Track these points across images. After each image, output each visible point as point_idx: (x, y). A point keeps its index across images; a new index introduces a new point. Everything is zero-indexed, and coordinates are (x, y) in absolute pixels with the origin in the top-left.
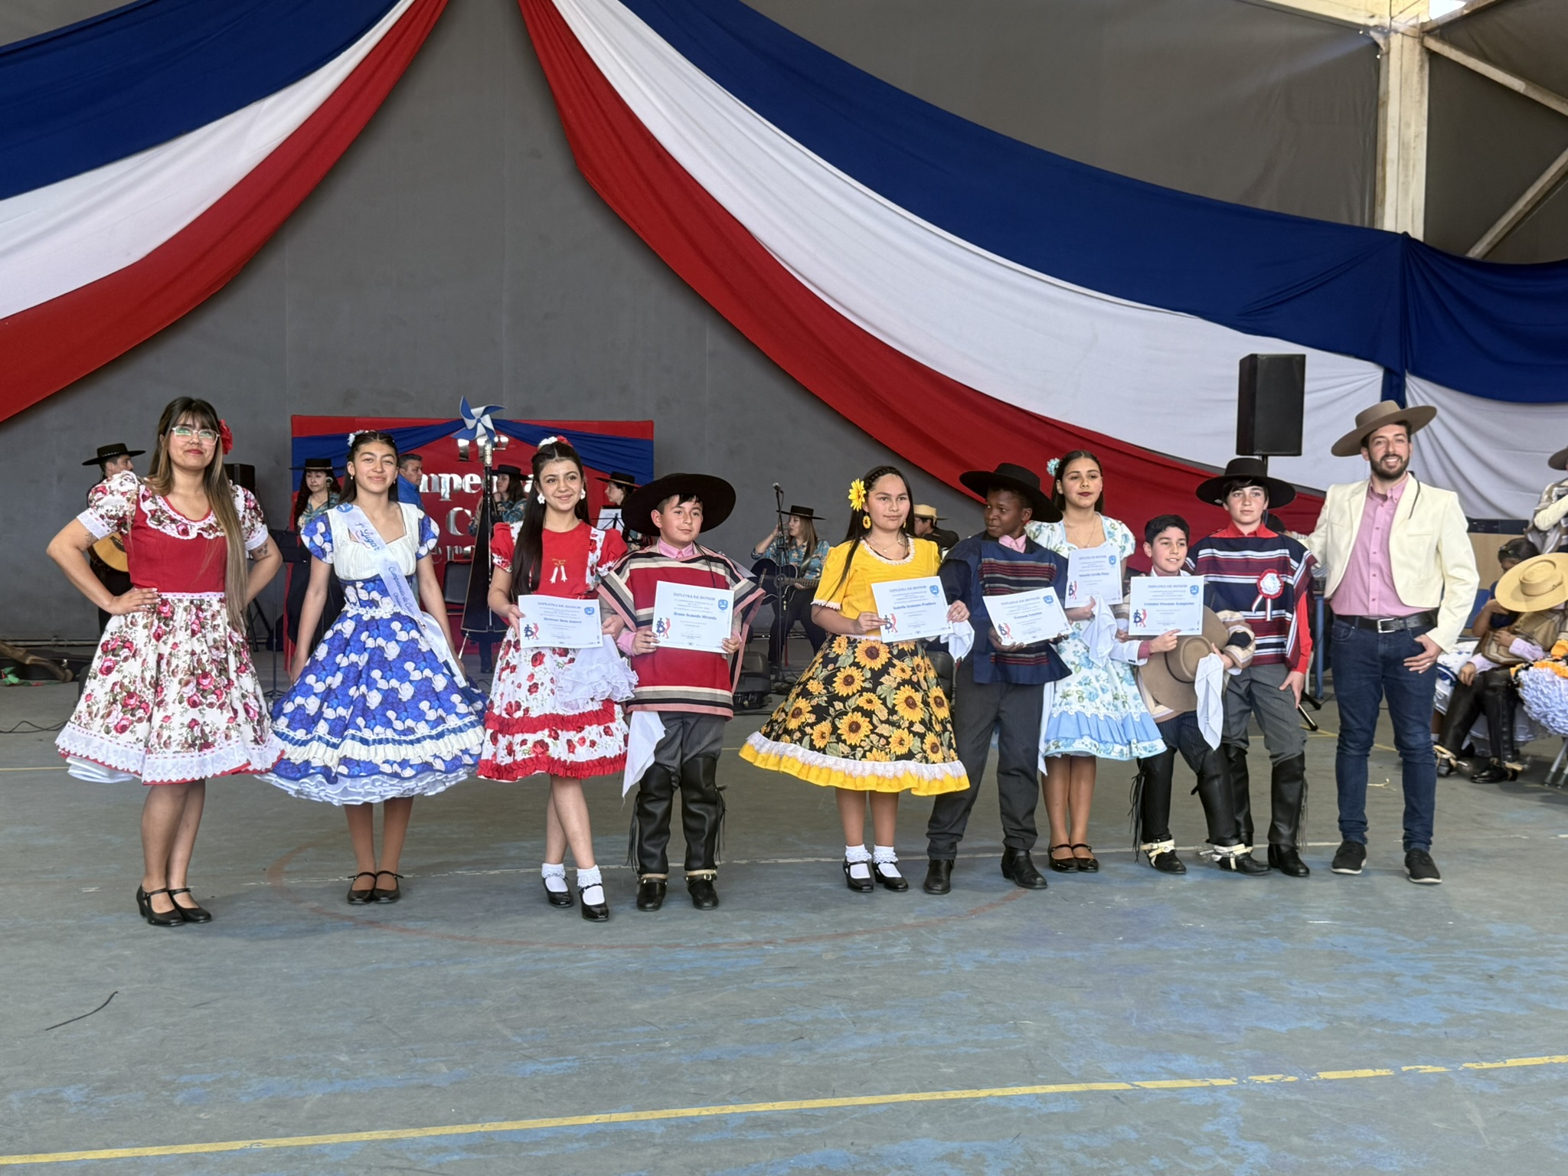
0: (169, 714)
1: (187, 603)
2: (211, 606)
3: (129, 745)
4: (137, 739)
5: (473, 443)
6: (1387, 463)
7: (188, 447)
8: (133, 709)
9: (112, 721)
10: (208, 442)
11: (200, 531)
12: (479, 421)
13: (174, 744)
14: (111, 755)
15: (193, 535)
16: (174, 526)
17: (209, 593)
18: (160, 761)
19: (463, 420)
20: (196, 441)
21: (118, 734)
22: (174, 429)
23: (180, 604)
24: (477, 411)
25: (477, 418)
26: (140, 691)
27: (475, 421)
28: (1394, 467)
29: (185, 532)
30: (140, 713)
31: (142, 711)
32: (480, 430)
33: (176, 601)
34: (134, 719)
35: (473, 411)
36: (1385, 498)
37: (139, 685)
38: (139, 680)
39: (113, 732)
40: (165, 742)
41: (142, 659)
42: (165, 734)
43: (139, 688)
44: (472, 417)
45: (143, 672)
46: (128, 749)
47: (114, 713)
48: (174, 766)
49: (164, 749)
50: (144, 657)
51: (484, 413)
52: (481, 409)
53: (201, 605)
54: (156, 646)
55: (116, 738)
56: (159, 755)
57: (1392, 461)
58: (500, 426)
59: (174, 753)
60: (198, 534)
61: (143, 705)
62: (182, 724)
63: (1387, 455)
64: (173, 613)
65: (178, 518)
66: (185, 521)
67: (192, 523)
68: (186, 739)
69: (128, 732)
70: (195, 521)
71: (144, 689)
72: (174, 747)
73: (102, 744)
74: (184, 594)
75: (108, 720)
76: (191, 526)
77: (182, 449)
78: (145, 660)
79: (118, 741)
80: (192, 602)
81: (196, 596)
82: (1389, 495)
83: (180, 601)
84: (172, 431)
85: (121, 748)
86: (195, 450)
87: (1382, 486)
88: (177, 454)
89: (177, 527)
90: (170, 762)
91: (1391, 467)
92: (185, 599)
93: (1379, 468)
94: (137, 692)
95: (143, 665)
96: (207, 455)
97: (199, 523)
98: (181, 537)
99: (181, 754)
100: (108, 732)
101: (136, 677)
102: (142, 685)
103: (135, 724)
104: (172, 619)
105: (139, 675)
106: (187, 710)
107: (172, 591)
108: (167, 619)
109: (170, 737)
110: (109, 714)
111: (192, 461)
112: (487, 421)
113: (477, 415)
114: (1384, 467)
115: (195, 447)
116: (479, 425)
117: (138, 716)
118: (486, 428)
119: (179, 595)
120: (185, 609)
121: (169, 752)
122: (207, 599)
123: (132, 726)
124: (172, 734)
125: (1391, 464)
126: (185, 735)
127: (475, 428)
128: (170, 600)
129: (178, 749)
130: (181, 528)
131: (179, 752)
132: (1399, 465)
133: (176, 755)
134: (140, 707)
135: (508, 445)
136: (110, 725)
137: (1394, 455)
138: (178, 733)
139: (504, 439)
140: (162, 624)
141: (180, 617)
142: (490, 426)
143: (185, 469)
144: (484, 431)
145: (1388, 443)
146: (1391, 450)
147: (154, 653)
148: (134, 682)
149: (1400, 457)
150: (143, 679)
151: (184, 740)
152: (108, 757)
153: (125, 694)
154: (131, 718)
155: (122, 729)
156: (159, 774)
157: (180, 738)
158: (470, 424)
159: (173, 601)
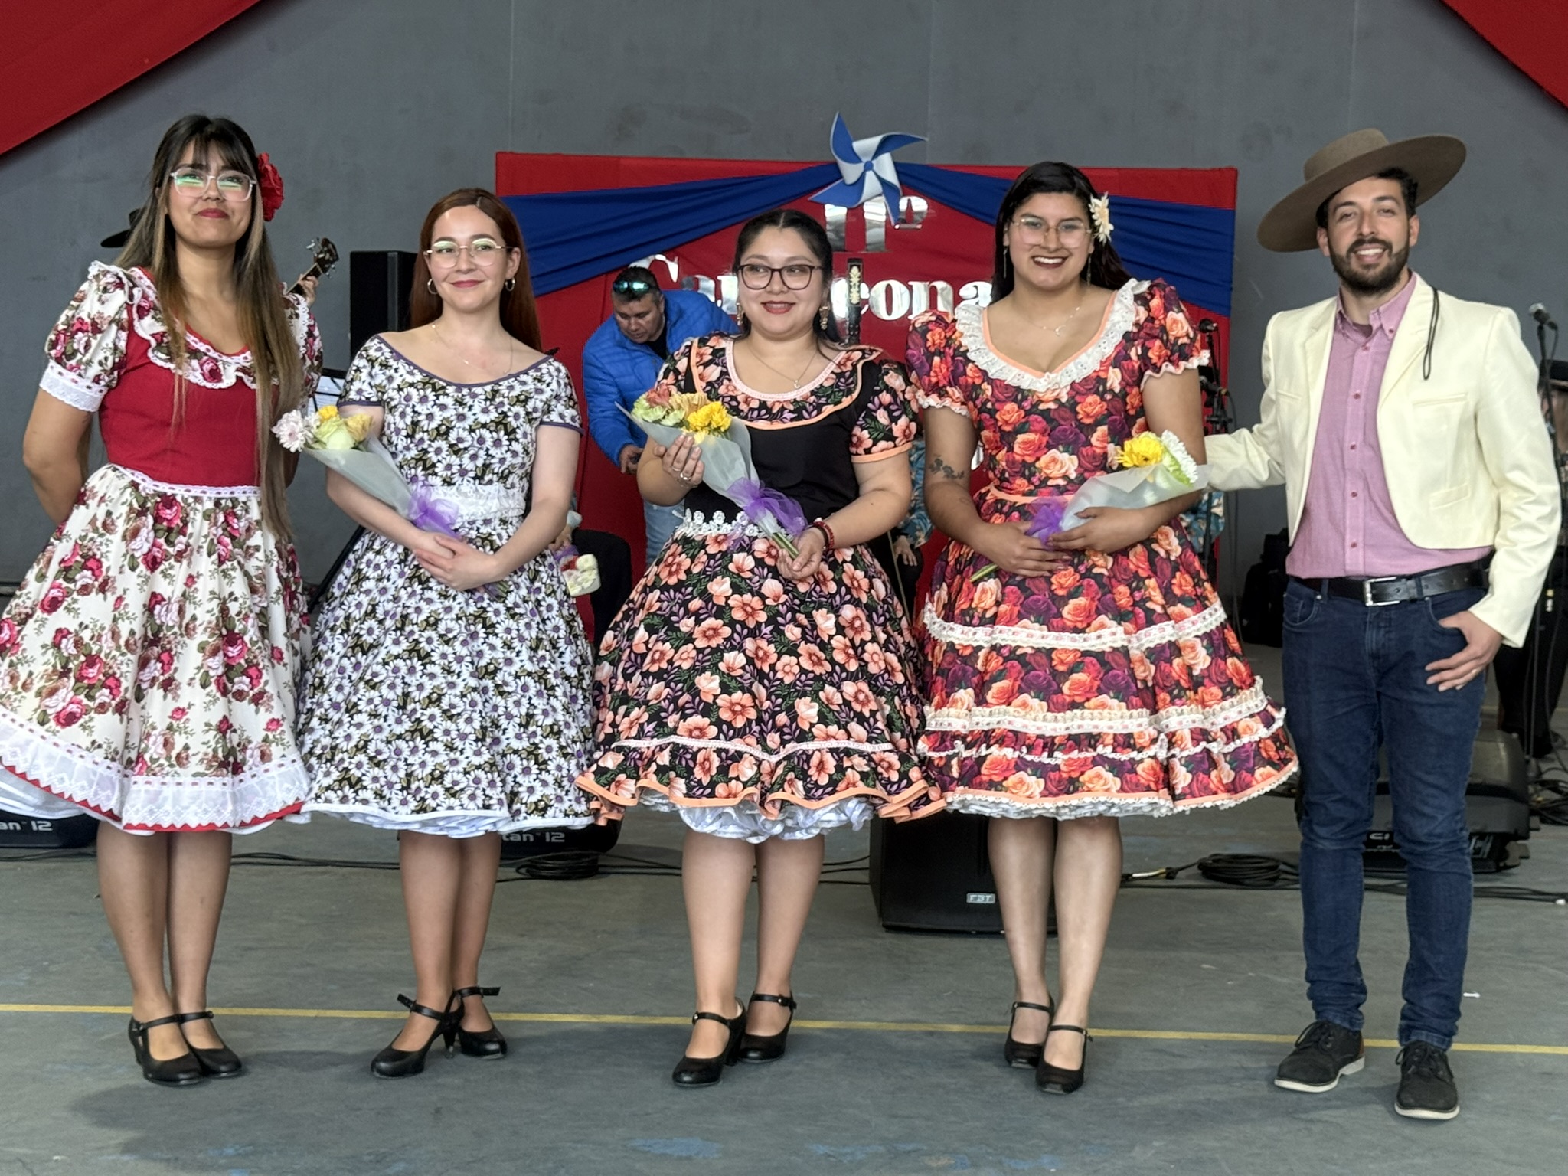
0: (183, 704)
1: (210, 505)
2: (247, 511)
3: (77, 752)
4: (93, 743)
5: (856, 213)
6: (1360, 258)
7: (198, 208)
8: (91, 687)
9: (57, 703)
10: (236, 196)
11: (240, 374)
12: (869, 166)
13: (194, 760)
14: (40, 761)
15: (228, 380)
16: (195, 363)
17: (246, 488)
18: (169, 791)
19: (835, 165)
20: (213, 194)
21: (59, 728)
22: (174, 175)
23: (198, 506)
24: (866, 145)
25: (865, 160)
26: (107, 655)
27: (860, 167)
28: (1376, 265)
29: (215, 375)
30: (103, 695)
31: (106, 691)
32: (871, 185)
33: (191, 500)
34: (91, 704)
35: (858, 146)
36: (1367, 331)
37: (107, 644)
38: (107, 635)
39: (52, 724)
40: (178, 756)
41: (115, 597)
42: (179, 741)
43: (106, 650)
44: (854, 158)
45: (115, 620)
46: (75, 759)
47: (62, 693)
48: (195, 799)
49: (177, 768)
50: (119, 593)
51: (880, 150)
52: (875, 141)
53: (234, 507)
54: (147, 579)
55: (54, 733)
56: (167, 779)
57: (1370, 252)
58: (911, 179)
59: (195, 775)
60: (238, 378)
61: (111, 681)
62: (207, 724)
63: (1360, 242)
64: (186, 524)
65: (202, 347)
66: (213, 354)
67: (224, 358)
68: (215, 751)
69: (76, 727)
70: (228, 355)
71: (114, 653)
72: (195, 765)
73: (28, 743)
74: (205, 488)
75: (47, 702)
76: (224, 363)
77: (189, 210)
78: (120, 599)
79: (56, 739)
80: (217, 503)
81: (225, 492)
82: (1375, 326)
83: (197, 499)
84: (171, 179)
85: (60, 753)
86: (214, 211)
87: (1361, 306)
88: (183, 222)
89: (201, 366)
90: (188, 790)
91: (1368, 267)
92: (205, 497)
93: (1346, 268)
94: (102, 656)
95: (115, 609)
96: (235, 219)
97: (236, 359)
98: (209, 385)
99: (207, 779)
100: (42, 723)
101: (103, 628)
102: (112, 644)
103: (92, 714)
104: (182, 532)
105: (108, 624)
106: (216, 700)
107: (185, 484)
108: (169, 532)
109: (186, 748)
110: (53, 692)
111: (211, 231)
112: (886, 167)
113: (866, 154)
114: (1355, 266)
115: (213, 205)
116: (870, 175)
117: (98, 701)
118: (883, 182)
119: (196, 491)
120: (206, 516)
121: (185, 775)
122: (242, 498)
123: (86, 718)
124: (191, 742)
125: (1368, 260)
126: (213, 743)
127: (861, 180)
128: (179, 498)
129: (202, 769)
130: (207, 367)
131: (203, 775)
132: (1385, 261)
133: (198, 779)
134: (104, 686)
135: (928, 221)
136: (49, 711)
137: (1374, 241)
138: (200, 741)
139: (920, 204)
140: (162, 541)
141: (199, 528)
142: (891, 177)
143: (200, 247)
144: (879, 188)
145: (1362, 216)
146: (1366, 230)
147: (141, 590)
148: (100, 636)
149: (1387, 246)
150: (115, 635)
151: (211, 754)
152: (33, 766)
153: (82, 658)
154: (85, 701)
155: (68, 719)
156: (167, 813)
157: (204, 749)
158: (850, 172)
159: (185, 500)
